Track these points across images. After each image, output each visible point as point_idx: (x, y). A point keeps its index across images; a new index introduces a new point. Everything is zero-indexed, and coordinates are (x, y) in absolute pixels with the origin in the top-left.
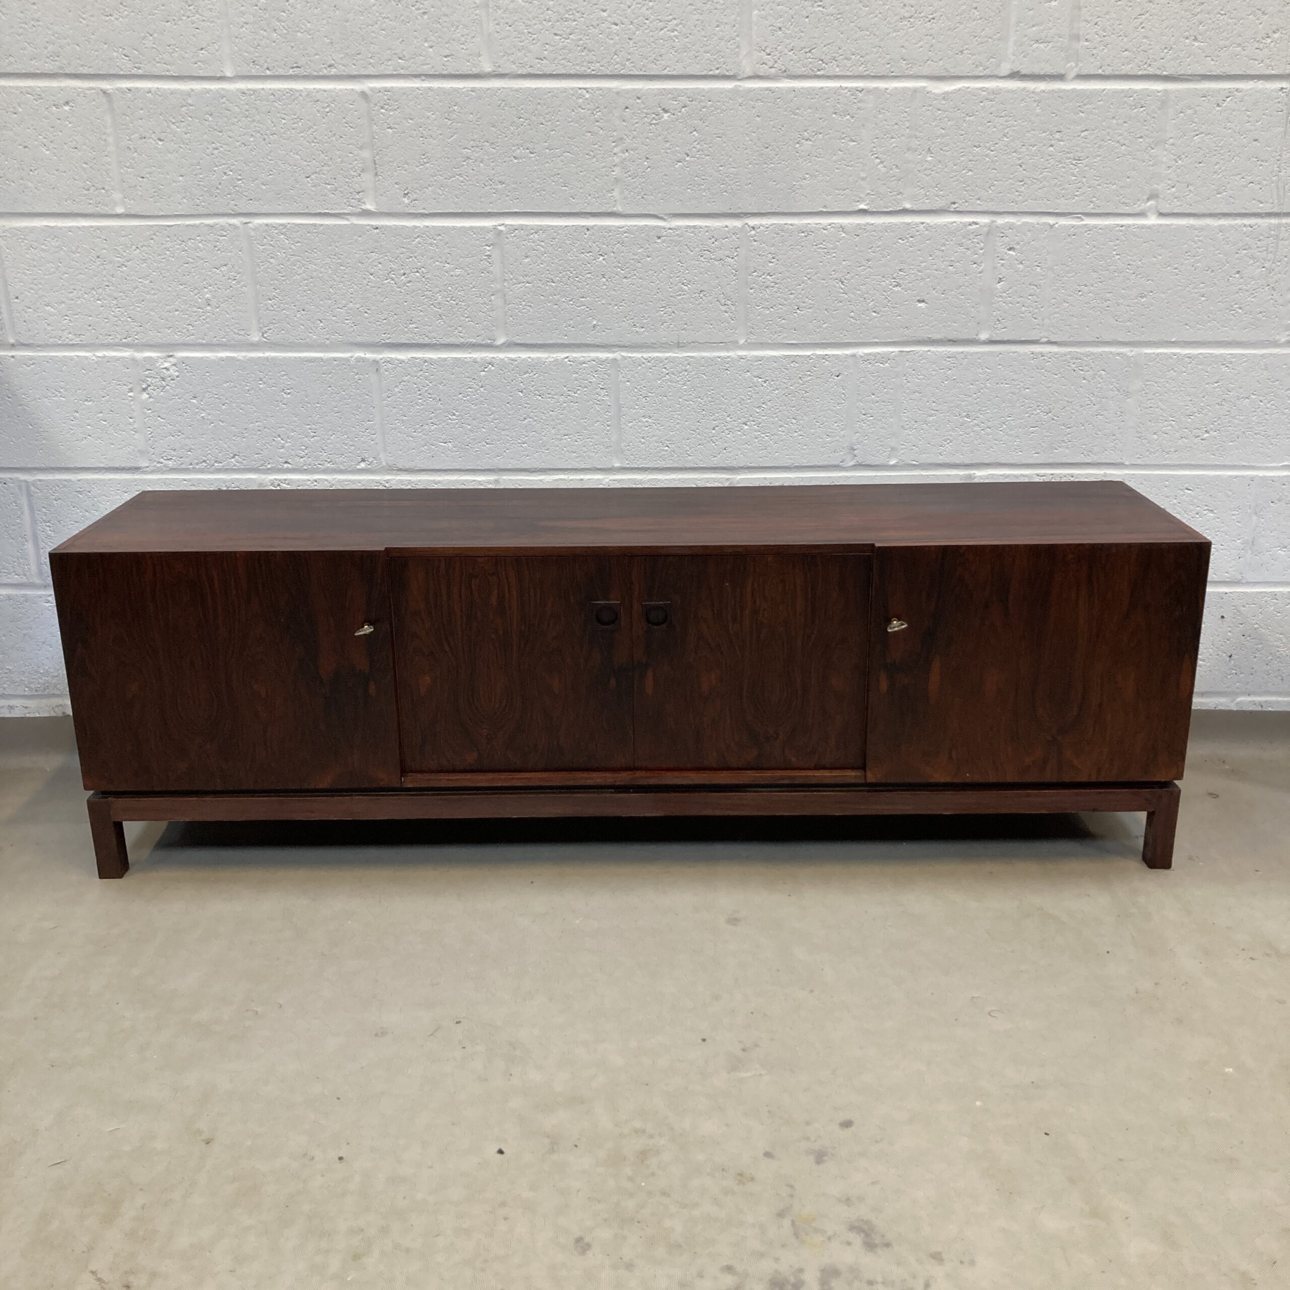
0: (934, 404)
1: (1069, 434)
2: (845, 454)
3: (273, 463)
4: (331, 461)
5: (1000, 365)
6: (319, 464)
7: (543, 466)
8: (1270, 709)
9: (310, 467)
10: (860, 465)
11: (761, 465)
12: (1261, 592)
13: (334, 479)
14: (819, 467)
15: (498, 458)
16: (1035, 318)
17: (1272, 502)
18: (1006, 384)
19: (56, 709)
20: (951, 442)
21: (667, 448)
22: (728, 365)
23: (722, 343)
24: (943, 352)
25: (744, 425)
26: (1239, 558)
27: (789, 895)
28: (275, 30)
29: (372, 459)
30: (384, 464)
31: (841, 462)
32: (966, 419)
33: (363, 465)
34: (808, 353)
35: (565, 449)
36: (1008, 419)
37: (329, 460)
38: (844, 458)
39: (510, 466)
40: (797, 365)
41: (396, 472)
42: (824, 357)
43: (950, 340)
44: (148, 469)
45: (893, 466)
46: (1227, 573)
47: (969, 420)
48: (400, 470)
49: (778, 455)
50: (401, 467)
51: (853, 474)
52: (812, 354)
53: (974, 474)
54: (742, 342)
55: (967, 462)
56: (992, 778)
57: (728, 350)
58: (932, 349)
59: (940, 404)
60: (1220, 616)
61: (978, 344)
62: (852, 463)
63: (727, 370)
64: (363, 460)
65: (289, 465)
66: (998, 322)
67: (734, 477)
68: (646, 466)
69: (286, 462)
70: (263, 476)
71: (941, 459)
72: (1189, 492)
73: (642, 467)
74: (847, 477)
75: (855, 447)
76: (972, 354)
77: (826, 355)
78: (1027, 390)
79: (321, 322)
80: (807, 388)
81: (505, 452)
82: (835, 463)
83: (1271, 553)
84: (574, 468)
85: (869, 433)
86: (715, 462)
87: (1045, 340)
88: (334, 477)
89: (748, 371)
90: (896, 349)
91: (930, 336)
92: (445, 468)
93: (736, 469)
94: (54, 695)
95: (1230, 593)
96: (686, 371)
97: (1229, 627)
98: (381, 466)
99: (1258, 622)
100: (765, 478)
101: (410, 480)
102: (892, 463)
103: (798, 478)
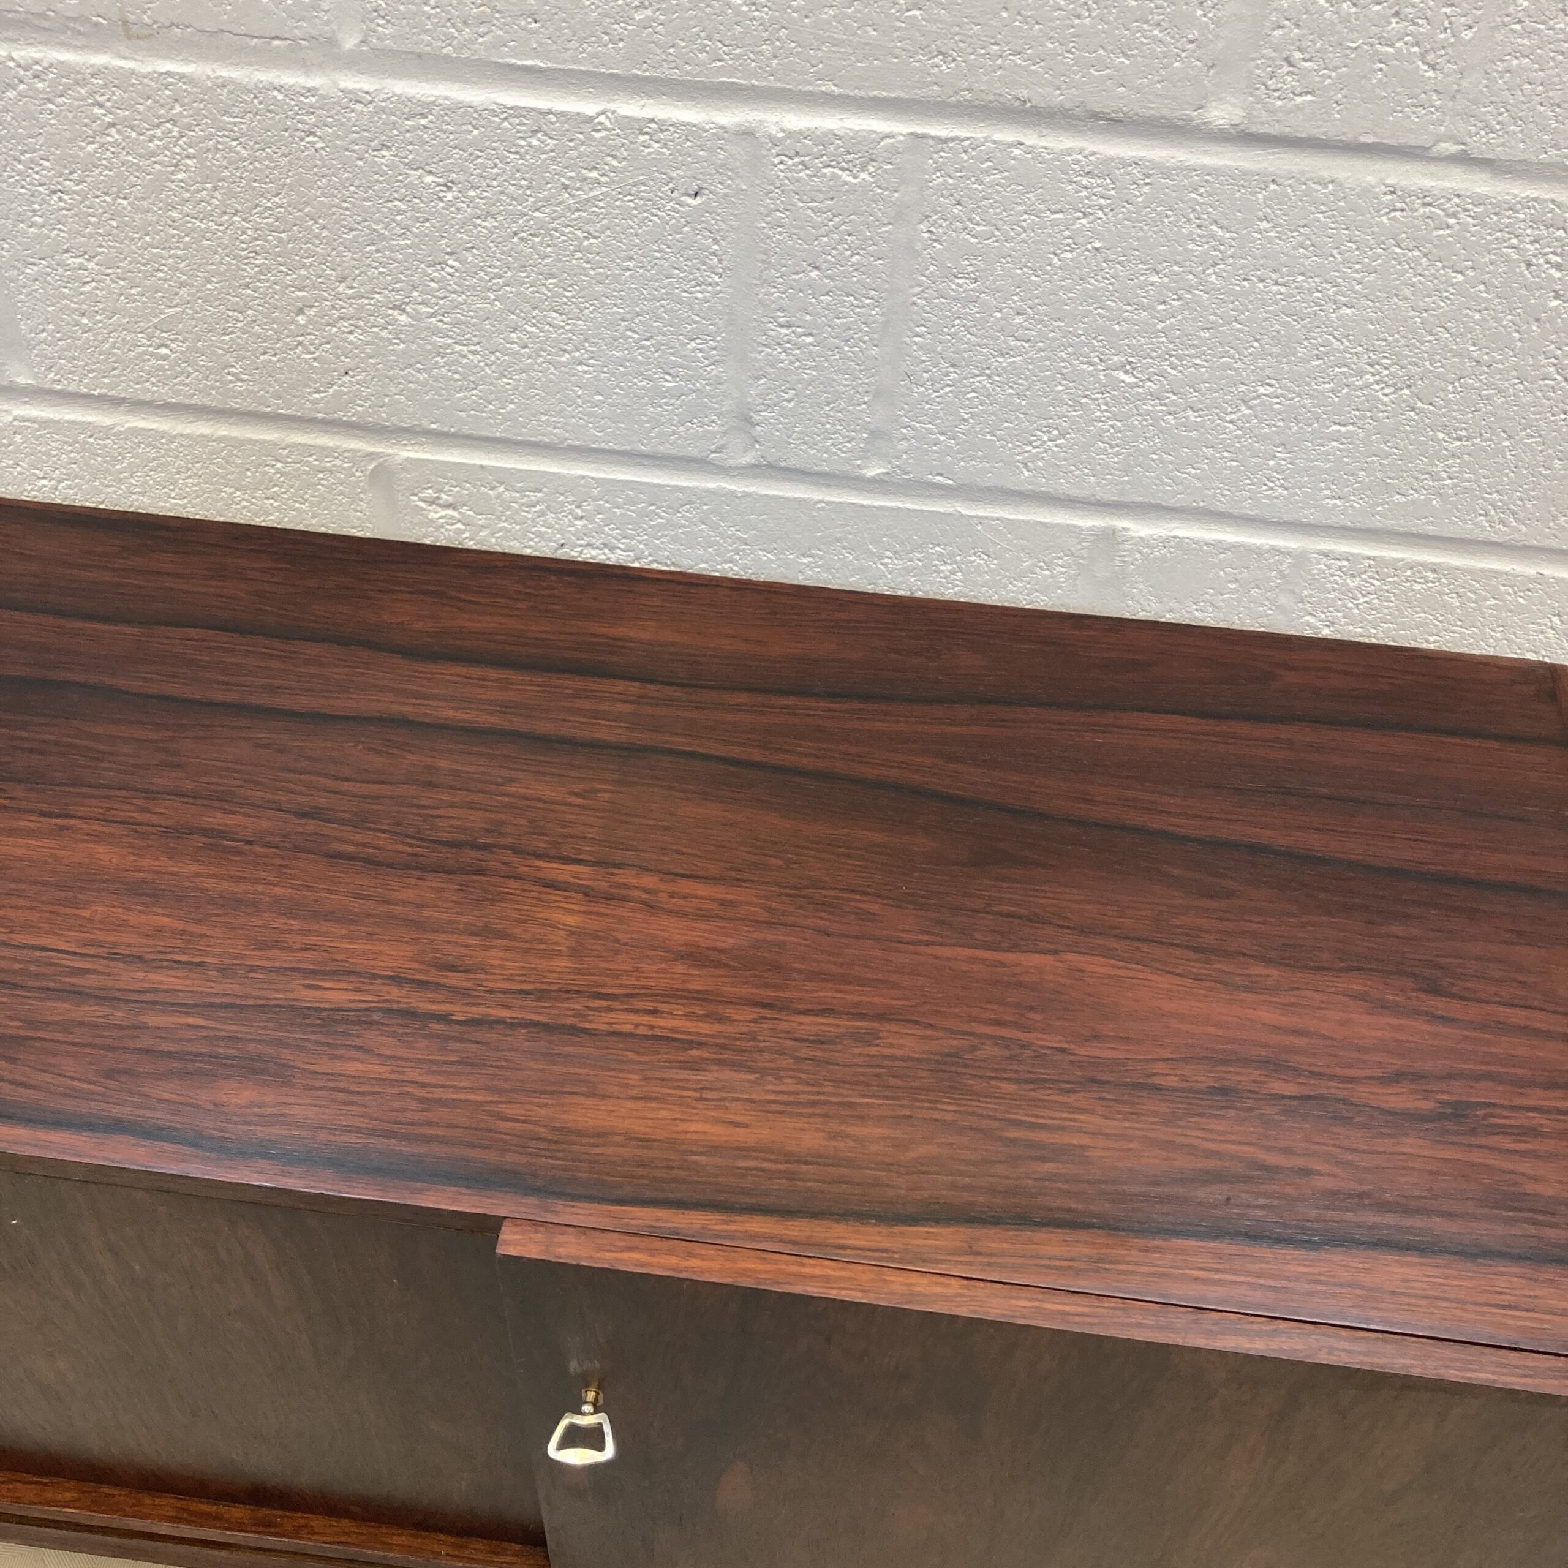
0: (1019, 319)
1: (1454, 456)
2: (725, 433)
5: (1266, 219)
10: (770, 466)
16: (1433, 67)
18: (1276, 283)
20: (1062, 435)
22: (312, 119)
23: (276, 38)
24: (1069, 152)
25: (396, 313)
32: (1121, 375)
34: (589, 108)
36: (1262, 390)
38: (717, 443)
40: (552, 142)
42: (640, 126)
43: (1095, 116)
45: (874, 480)
47: (1129, 379)
49: (513, 411)
51: (752, 489)
52: (603, 113)
53: (1125, 529)
54: (350, 42)
55: (1108, 495)
57: (306, 66)
58: (1031, 139)
59: (1040, 321)
61: (1200, 139)
62: (748, 459)
63: (312, 134)
66: (1286, 69)
67: (390, 451)
71: (1025, 480)
73: (100, 396)
74: (732, 493)
75: (757, 418)
76: (1166, 171)
77: (652, 121)
78: (1346, 311)
80: (588, 222)
82: (693, 452)
85: (799, 382)
86: (324, 405)
87: (1448, 148)
89: (384, 146)
90: (899, 127)
91: (1024, 93)
96: (173, 121)
100: (482, 467)
102: (872, 472)
103: (583, 477)
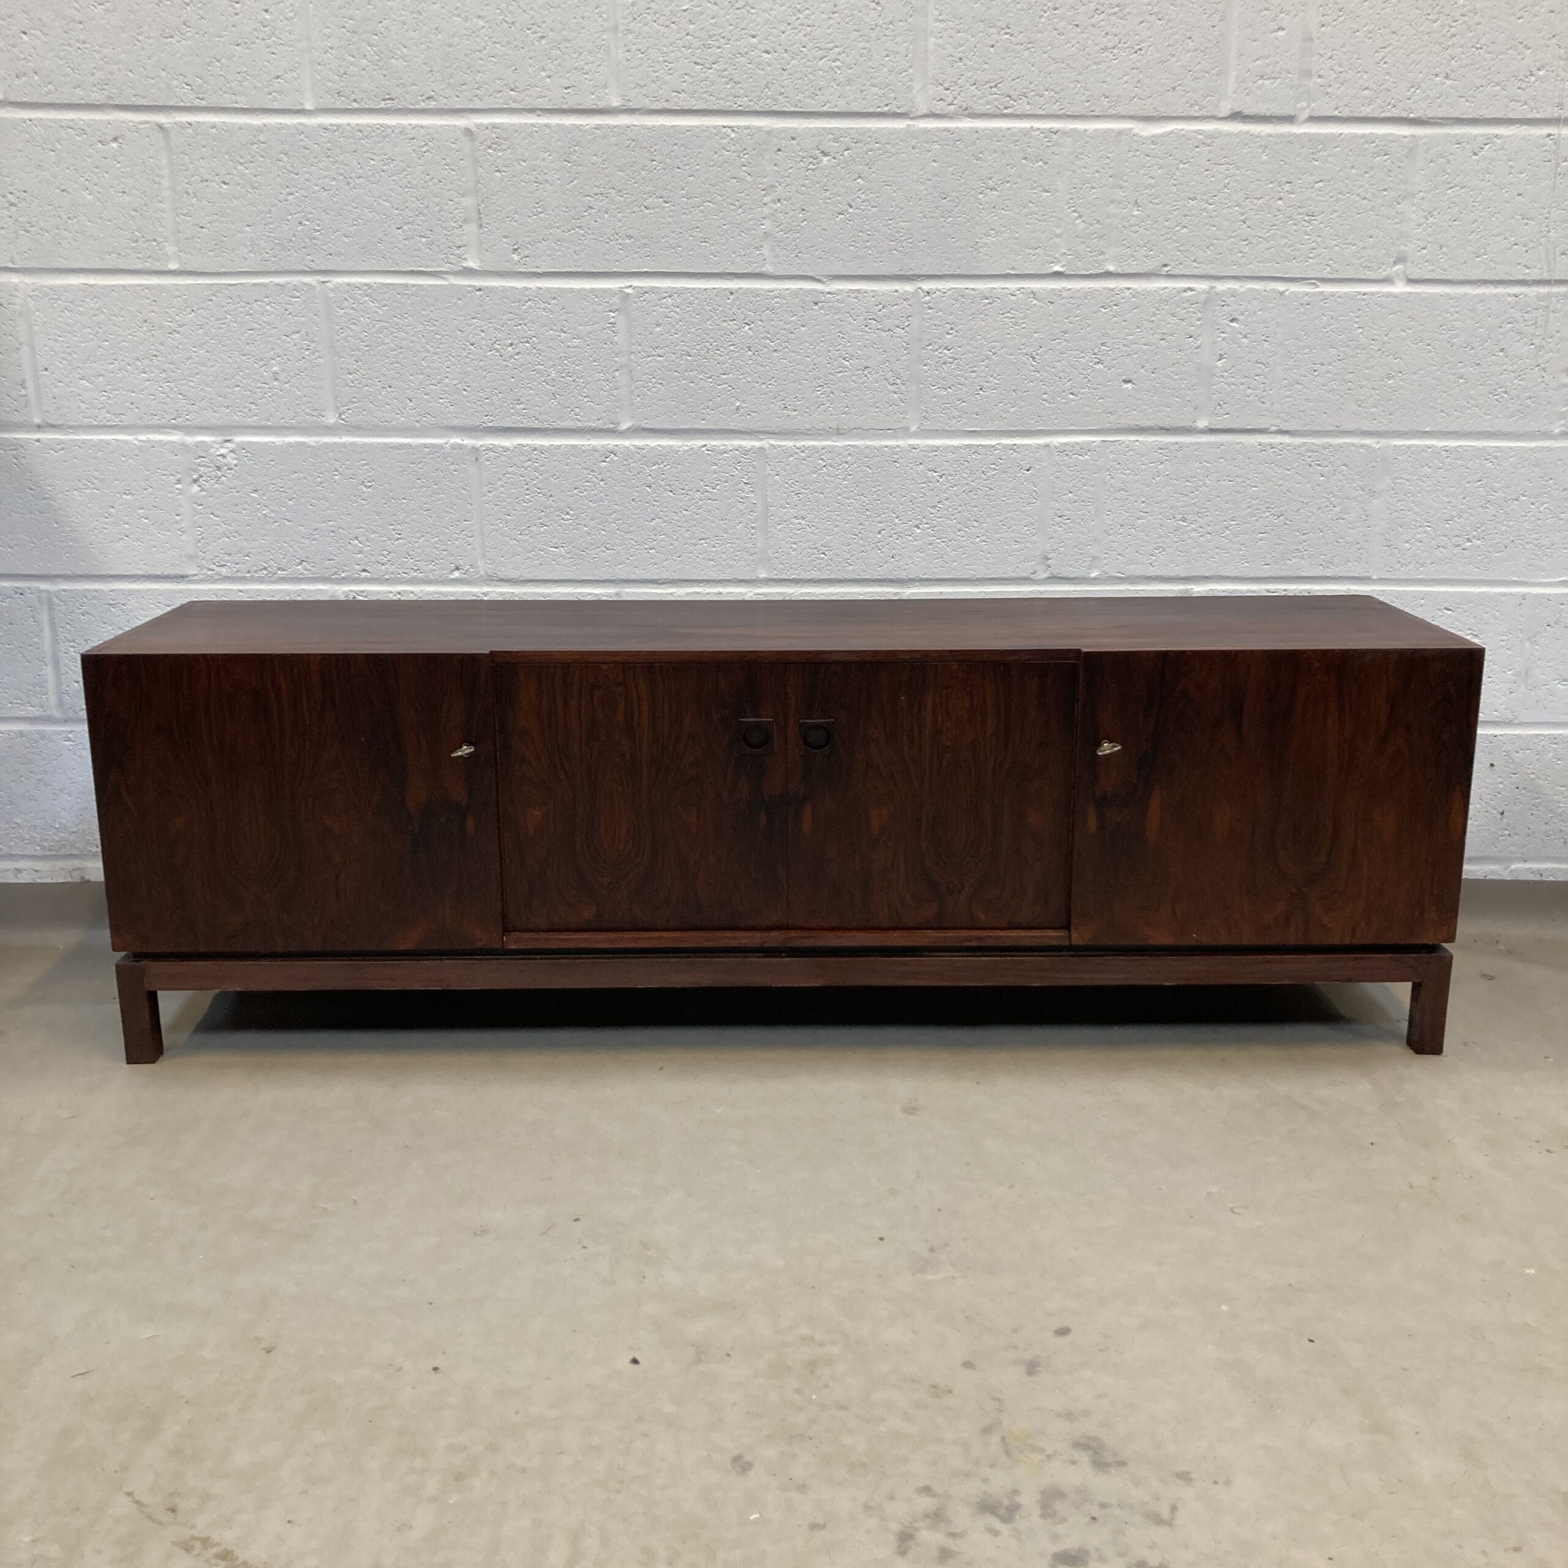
0: (1143, 505)
1: (1304, 541)
2: (1037, 564)
3: (348, 571)
4: (418, 570)
5: (1222, 458)
6: (404, 573)
7: (676, 576)
8: (1551, 879)
9: (392, 576)
10: (1055, 577)
11: (937, 577)
12: (1538, 735)
13: (422, 591)
14: (1006, 579)
15: (620, 566)
16: (1263, 403)
17: (1548, 626)
18: (1229, 481)
19: (74, 874)
20: (1164, 550)
21: (823, 556)
22: (896, 456)
23: (889, 429)
24: (1154, 442)
25: (916, 529)
26: (1511, 693)
27: (978, 1083)
28: (365, 56)
29: (468, 567)
30: (482, 573)
31: (1032, 574)
32: (1181, 522)
33: (456, 574)
34: (993, 442)
35: (701, 556)
36: (1232, 523)
37: (416, 568)
38: (1035, 569)
39: (633, 577)
40: (980, 456)
41: (496, 582)
42: (1013, 448)
43: (1162, 429)
44: (196, 578)
45: (1095, 579)
46: (1496, 711)
47: (1185, 524)
48: (502, 580)
49: (956, 565)
50: (502, 577)
51: (1046, 589)
52: (998, 444)
53: (1193, 587)
54: (913, 429)
55: (1183, 574)
56: (1223, 940)
57: (896, 438)
58: (1141, 438)
59: (1151, 505)
60: (1489, 764)
61: (1196, 433)
62: (1046, 575)
63: (896, 462)
64: (457, 569)
65: (367, 574)
66: (1219, 407)
67: (904, 591)
68: (798, 577)
69: (364, 570)
70: (337, 587)
71: (1151, 571)
72: (1449, 612)
73: (793, 579)
74: (1039, 590)
75: (1050, 556)
76: (1187, 445)
77: (1015, 445)
78: (1254, 488)
79: (411, 401)
80: (991, 484)
81: (628, 559)
82: (1025, 575)
83: (1547, 687)
84: (712, 579)
85: (1066, 538)
86: (882, 572)
87: (1273, 428)
88: (422, 588)
89: (921, 463)
90: (1098, 439)
91: (1138, 423)
92: (556, 578)
93: (906, 582)
94: (71, 856)
95: (1501, 735)
96: (846, 462)
97: (1500, 777)
98: (478, 576)
99: (1535, 771)
101: (513, 593)
102: (1093, 575)
103: (980, 592)
